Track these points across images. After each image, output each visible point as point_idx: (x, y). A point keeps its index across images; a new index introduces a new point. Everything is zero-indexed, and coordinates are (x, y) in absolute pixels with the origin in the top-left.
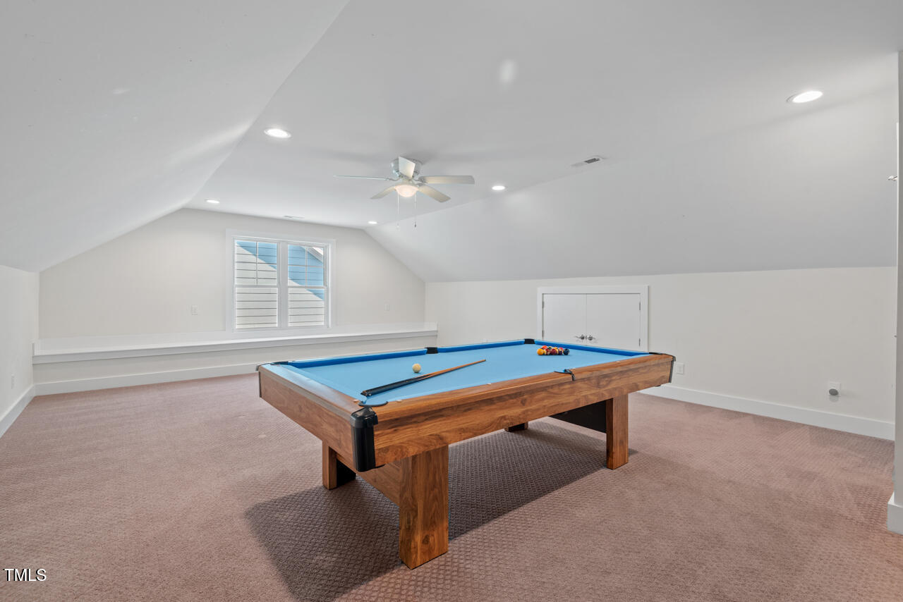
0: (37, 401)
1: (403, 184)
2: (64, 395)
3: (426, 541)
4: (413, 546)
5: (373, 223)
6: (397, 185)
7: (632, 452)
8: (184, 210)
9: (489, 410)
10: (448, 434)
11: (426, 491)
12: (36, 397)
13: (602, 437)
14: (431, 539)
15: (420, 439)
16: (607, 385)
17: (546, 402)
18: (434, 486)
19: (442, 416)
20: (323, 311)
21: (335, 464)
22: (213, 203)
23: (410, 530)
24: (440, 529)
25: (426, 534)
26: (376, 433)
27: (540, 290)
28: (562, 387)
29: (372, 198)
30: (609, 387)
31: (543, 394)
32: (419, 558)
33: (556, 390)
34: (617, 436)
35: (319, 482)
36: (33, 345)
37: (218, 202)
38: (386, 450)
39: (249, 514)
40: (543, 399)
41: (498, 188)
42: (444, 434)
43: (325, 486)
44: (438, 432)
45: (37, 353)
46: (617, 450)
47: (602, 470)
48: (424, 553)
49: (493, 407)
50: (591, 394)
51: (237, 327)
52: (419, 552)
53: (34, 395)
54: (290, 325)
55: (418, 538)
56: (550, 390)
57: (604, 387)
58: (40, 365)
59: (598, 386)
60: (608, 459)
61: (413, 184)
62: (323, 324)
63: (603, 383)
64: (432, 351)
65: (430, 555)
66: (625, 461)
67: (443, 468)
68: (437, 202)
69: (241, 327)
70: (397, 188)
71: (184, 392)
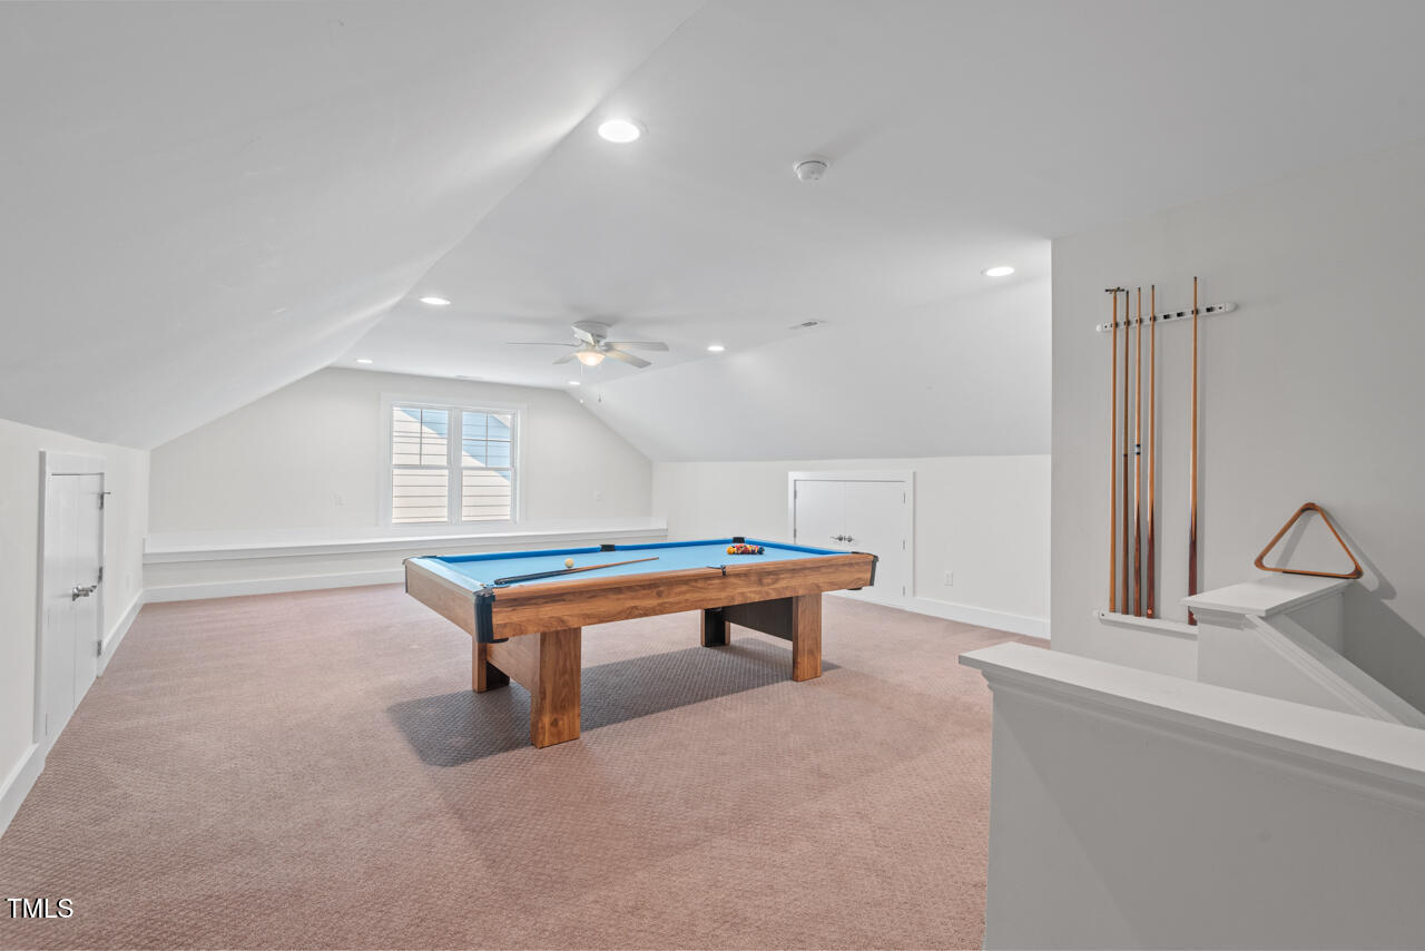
0: (148, 608)
1: (586, 350)
2: (178, 603)
3: (554, 723)
4: (540, 725)
5: (574, 383)
6: (578, 351)
7: (831, 667)
8: (329, 370)
9: (618, 599)
10: (570, 619)
11: (555, 676)
12: (146, 605)
13: (787, 645)
14: (560, 723)
15: (541, 619)
16: (774, 583)
17: (688, 596)
18: (564, 673)
19: (564, 600)
20: (508, 501)
21: (485, 666)
22: (365, 362)
23: (539, 711)
24: (571, 715)
25: (555, 716)
26: (494, 610)
27: (793, 475)
28: (709, 582)
29: (556, 363)
30: (777, 586)
31: (684, 588)
32: (546, 740)
33: (700, 584)
34: (805, 645)
35: (469, 687)
36: (144, 540)
37: (370, 362)
38: (505, 625)
39: (389, 709)
40: (684, 593)
41: (716, 348)
42: (566, 618)
43: (474, 691)
44: (560, 615)
45: (148, 551)
46: (804, 661)
47: (785, 683)
48: (552, 735)
49: (621, 596)
50: (750, 592)
51: (394, 521)
52: (547, 734)
53: (144, 602)
54: (464, 519)
55: (547, 720)
56: (694, 584)
57: (769, 585)
58: (152, 565)
59: (760, 582)
60: (793, 672)
61: (596, 352)
62: (508, 517)
63: (767, 580)
64: (608, 548)
65: (558, 739)
66: (816, 673)
67: (575, 656)
68: (636, 368)
69: (399, 521)
70: (579, 355)
71: (324, 602)
